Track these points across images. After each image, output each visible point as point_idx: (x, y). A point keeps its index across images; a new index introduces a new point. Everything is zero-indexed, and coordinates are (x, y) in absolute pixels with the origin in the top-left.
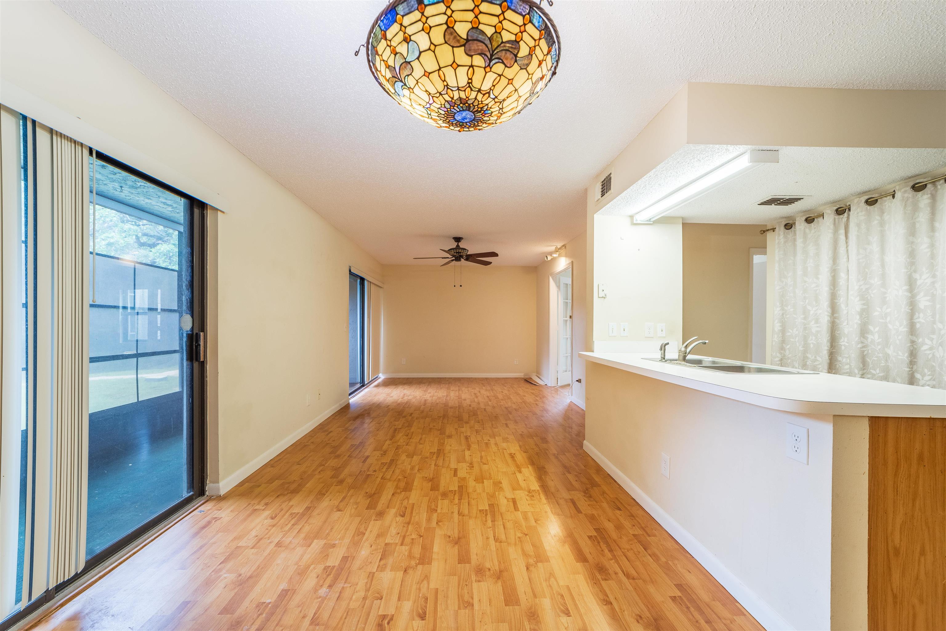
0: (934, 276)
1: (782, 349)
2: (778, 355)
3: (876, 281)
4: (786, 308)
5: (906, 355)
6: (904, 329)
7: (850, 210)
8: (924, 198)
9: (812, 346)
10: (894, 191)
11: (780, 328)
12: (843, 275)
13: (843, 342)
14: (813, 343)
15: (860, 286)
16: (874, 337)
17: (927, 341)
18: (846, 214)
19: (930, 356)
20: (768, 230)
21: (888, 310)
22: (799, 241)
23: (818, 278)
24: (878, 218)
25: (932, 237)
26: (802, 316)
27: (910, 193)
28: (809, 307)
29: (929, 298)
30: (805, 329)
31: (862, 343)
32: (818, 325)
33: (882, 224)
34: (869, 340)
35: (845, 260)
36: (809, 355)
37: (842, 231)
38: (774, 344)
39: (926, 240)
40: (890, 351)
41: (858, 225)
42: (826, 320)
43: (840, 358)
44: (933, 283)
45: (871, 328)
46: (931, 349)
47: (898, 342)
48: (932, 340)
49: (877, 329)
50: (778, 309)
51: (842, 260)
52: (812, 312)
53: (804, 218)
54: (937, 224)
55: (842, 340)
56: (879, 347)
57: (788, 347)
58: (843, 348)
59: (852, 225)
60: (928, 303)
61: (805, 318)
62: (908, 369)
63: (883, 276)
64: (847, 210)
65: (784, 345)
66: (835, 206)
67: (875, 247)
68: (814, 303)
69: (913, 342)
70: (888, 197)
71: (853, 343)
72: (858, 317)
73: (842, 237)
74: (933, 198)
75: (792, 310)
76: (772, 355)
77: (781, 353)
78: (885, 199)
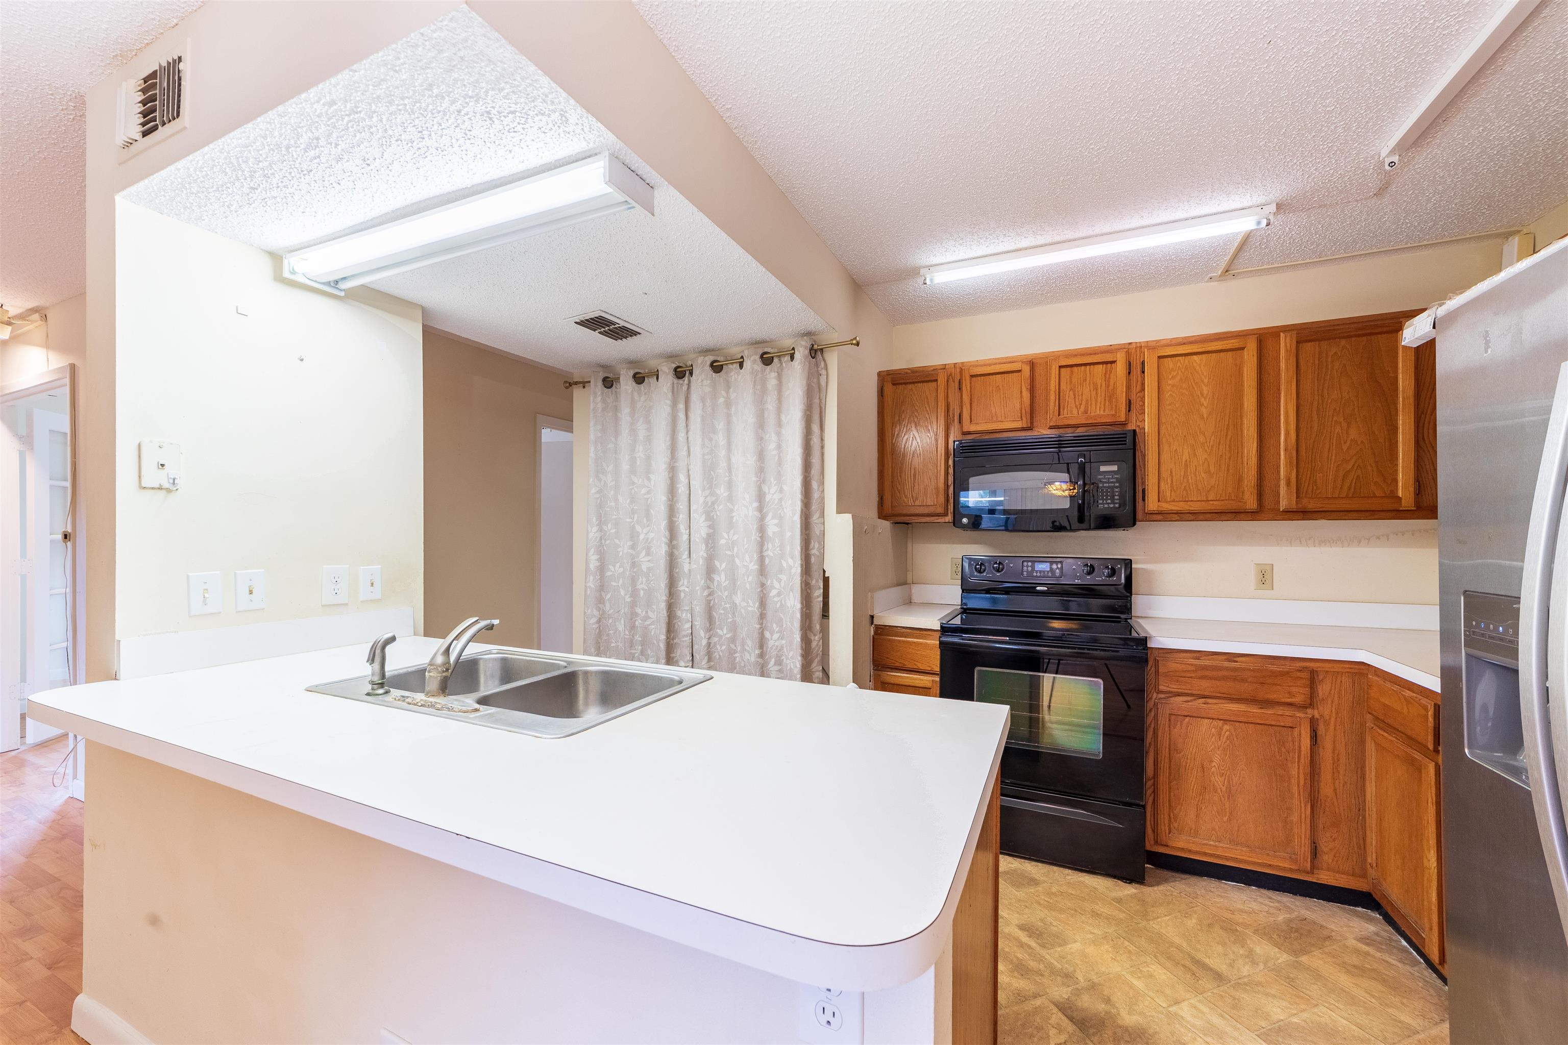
0: (781, 491)
1: (600, 601)
2: (595, 612)
3: (722, 491)
4: (605, 528)
5: (757, 604)
6: (754, 567)
7: (691, 374)
8: (771, 374)
9: (642, 593)
10: (742, 357)
11: (598, 564)
12: (682, 478)
13: (683, 586)
14: (643, 589)
15: (706, 497)
16: (721, 579)
17: (776, 584)
18: (686, 379)
19: (778, 605)
20: (576, 383)
21: (735, 537)
22: (625, 412)
23: (649, 479)
24: (723, 393)
25: (779, 434)
26: (630, 543)
27: (759, 366)
28: (638, 528)
29: (777, 521)
30: (634, 564)
31: (709, 588)
32: (650, 558)
33: (728, 405)
34: (716, 583)
35: (685, 453)
36: (639, 610)
37: (681, 406)
38: (589, 592)
39: (774, 437)
40: (738, 599)
41: (703, 400)
42: (664, 551)
43: (679, 613)
44: (781, 500)
45: (717, 564)
46: (779, 594)
47: (748, 586)
48: (780, 581)
49: (724, 565)
50: (595, 529)
51: (682, 453)
52: (642, 537)
53: (631, 373)
54: (783, 417)
55: (681, 583)
56: (726, 593)
57: (608, 596)
58: (682, 595)
59: (694, 397)
60: (776, 529)
61: (633, 547)
62: (758, 626)
63: (730, 485)
64: (687, 373)
65: (603, 594)
66: (674, 363)
67: (721, 439)
68: (645, 520)
69: (763, 585)
70: (735, 365)
71: (698, 588)
72: (704, 547)
73: (681, 415)
74: (779, 377)
75: (613, 531)
76: (585, 613)
77: (599, 609)
78: (730, 366)
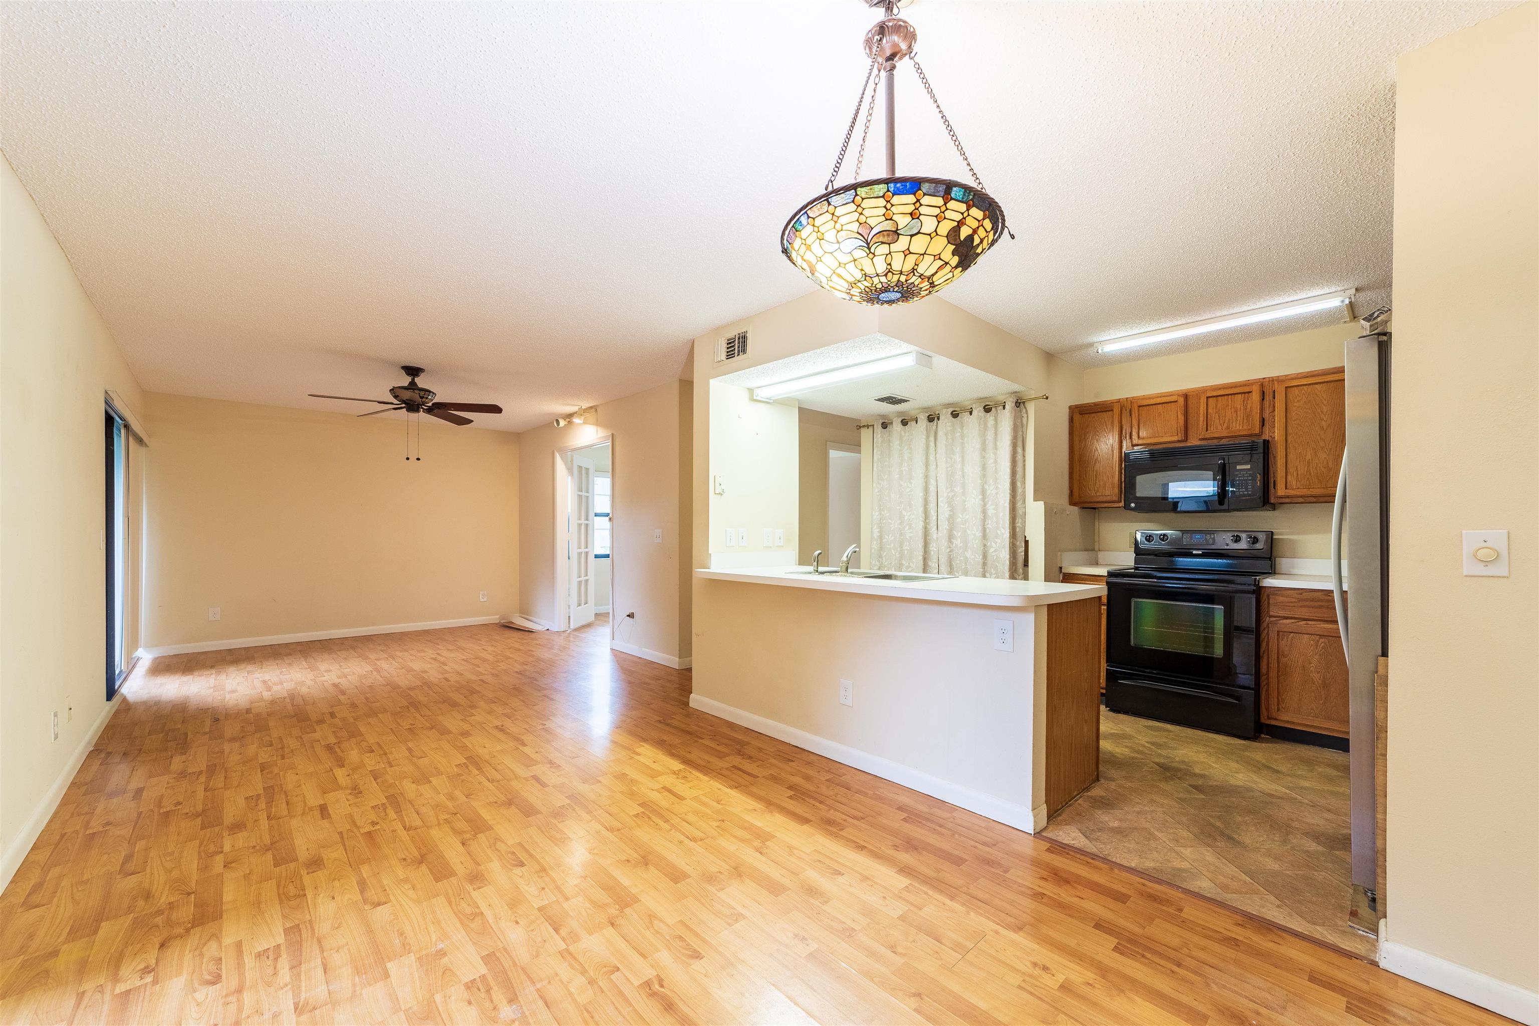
0: (997, 488)
1: (880, 556)
2: (877, 563)
3: (958, 490)
4: (883, 513)
5: (981, 557)
6: (979, 534)
7: (938, 419)
8: (990, 417)
9: (906, 552)
10: (971, 408)
11: (879, 534)
12: (932, 482)
13: (933, 547)
14: (907, 549)
15: (948, 493)
16: (958, 542)
17: (993, 545)
18: (935, 422)
19: (995, 557)
20: (864, 426)
21: (967, 517)
22: (895, 444)
23: (911, 483)
24: (959, 430)
25: (995, 454)
26: (899, 522)
27: (982, 413)
28: (904, 513)
29: (994, 507)
30: (901, 534)
31: (950, 547)
32: (911, 531)
33: (962, 437)
34: (954, 545)
35: (934, 467)
36: (904, 562)
37: (932, 439)
38: (873, 551)
39: (992, 456)
40: (969, 554)
41: (946, 435)
42: (921, 527)
43: (930, 564)
44: (997, 494)
45: (955, 533)
46: (995, 551)
47: (975, 546)
48: (996, 543)
49: (959, 534)
50: (877, 513)
51: (932, 467)
52: (906, 518)
53: (900, 420)
54: (998, 443)
55: (931, 545)
56: (961, 551)
57: (885, 554)
58: (932, 553)
59: (940, 433)
60: (994, 511)
61: (900, 524)
62: (982, 570)
63: (963, 485)
64: (936, 419)
65: (881, 552)
66: (927, 413)
67: (958, 457)
68: (908, 508)
69: (985, 545)
70: (966, 413)
71: (943, 547)
72: (947, 523)
73: (932, 444)
74: (996, 420)
75: (887, 515)
76: (871, 563)
77: (879, 561)
78: (964, 414)
